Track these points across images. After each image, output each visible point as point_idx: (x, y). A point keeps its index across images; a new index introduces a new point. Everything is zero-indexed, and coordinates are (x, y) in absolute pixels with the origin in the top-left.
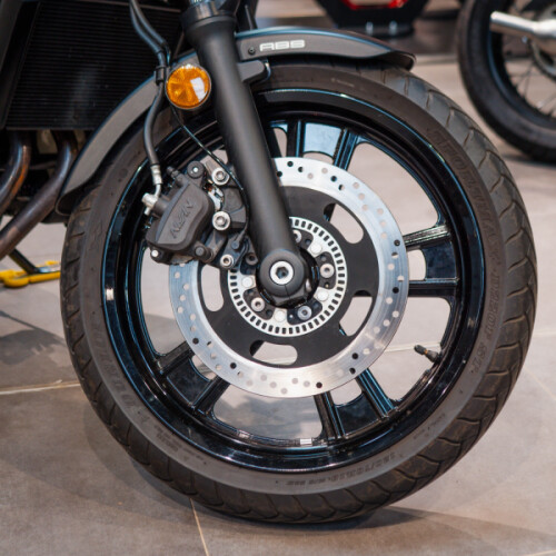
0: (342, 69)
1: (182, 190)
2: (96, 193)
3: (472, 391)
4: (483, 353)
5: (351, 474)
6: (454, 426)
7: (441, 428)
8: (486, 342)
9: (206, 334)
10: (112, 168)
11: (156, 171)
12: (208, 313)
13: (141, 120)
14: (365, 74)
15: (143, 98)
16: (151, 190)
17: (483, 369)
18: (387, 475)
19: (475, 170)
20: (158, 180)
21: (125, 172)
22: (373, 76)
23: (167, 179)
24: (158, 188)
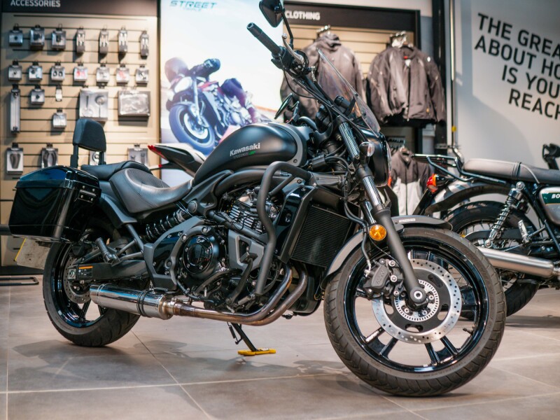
0: (428, 229)
1: (379, 269)
2: (340, 275)
3: (488, 338)
4: (491, 325)
5: (447, 371)
6: (483, 350)
7: (478, 352)
8: (491, 321)
9: (388, 322)
10: (345, 266)
11: (368, 261)
12: (388, 315)
13: (359, 245)
14: (437, 230)
15: (358, 238)
16: (368, 268)
17: (491, 330)
18: (461, 370)
19: (480, 261)
20: (369, 265)
21: (350, 267)
22: (440, 231)
23: (373, 264)
24: (370, 268)
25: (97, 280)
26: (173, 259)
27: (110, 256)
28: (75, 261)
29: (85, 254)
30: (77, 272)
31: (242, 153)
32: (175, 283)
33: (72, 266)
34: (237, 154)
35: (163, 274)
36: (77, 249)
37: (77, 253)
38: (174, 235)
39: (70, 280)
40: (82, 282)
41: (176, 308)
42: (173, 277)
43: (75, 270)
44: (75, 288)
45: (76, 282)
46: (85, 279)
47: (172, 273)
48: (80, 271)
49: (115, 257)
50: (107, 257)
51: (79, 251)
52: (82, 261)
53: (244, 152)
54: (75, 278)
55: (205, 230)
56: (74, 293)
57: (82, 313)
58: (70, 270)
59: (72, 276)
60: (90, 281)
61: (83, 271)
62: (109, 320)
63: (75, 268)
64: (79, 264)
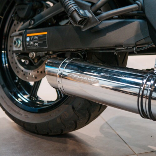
25: (54, 53)
27: (81, 12)
28: (21, 26)
29: (34, 15)
30: (24, 41)
33: (17, 33)
36: (24, 9)
37: (22, 14)
39: (16, 52)
40: (32, 55)
43: (21, 38)
44: (23, 61)
45: (23, 54)
46: (36, 51)
48: (28, 39)
49: (89, 15)
50: (75, 15)
51: (26, 11)
52: (30, 25)
54: (21, 49)
56: (22, 68)
57: (33, 90)
58: (15, 38)
59: (18, 47)
60: (43, 53)
61: (32, 39)
62: (73, 108)
63: (21, 34)
64: (26, 29)
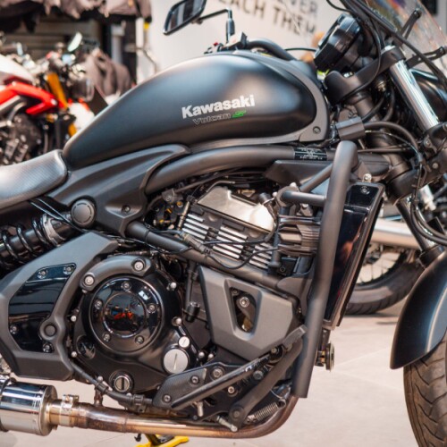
26: (59, 322)
31: (214, 113)
32: (70, 368)
34: (203, 115)
35: (40, 350)
38: (55, 271)
41: (77, 417)
42: (62, 358)
47: (59, 348)
53: (220, 112)
55: (139, 265)
